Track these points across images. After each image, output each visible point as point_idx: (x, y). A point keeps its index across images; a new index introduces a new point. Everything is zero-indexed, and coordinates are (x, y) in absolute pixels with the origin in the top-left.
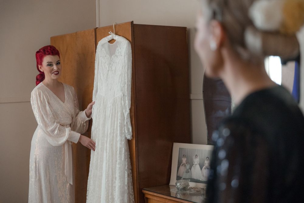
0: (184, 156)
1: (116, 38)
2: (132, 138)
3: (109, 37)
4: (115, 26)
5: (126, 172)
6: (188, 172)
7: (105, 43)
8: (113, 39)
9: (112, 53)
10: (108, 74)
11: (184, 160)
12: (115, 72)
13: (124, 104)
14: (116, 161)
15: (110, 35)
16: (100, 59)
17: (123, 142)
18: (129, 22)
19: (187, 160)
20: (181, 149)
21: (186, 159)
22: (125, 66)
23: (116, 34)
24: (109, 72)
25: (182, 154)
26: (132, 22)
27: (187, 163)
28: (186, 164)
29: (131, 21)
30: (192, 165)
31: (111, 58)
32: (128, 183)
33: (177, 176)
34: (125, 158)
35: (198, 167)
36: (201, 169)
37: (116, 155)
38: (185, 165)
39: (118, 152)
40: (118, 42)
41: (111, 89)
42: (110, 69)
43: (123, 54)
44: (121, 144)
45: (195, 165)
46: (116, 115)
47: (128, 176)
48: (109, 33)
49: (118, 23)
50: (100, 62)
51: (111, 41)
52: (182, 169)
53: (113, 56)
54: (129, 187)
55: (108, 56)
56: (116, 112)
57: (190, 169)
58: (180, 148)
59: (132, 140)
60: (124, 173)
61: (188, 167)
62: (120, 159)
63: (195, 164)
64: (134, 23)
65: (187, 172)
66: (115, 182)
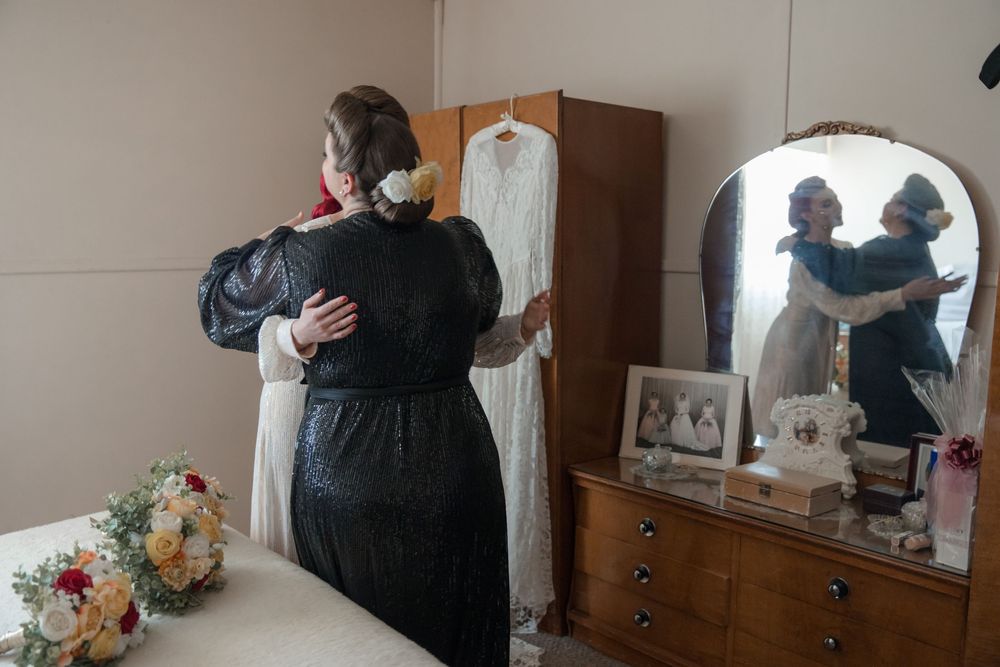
0: (654, 395)
1: (518, 128)
2: (551, 354)
3: (501, 127)
4: (516, 101)
5: (534, 430)
6: (664, 430)
7: (486, 142)
8: (509, 131)
9: (504, 162)
10: (495, 211)
11: (654, 404)
12: (514, 207)
13: (538, 279)
14: (514, 405)
15: (503, 120)
16: (475, 177)
17: (530, 365)
18: (553, 93)
19: (660, 404)
20: (646, 381)
21: (658, 402)
22: (542, 193)
23: (517, 118)
24: (499, 205)
25: (649, 388)
26: (560, 92)
27: (660, 411)
28: (658, 413)
29: (559, 89)
30: (671, 415)
31: (503, 174)
32: (539, 455)
33: (637, 438)
34: (533, 400)
35: (686, 420)
36: (694, 423)
37: (514, 390)
38: (656, 415)
39: (518, 385)
40: (521, 137)
41: (502, 244)
42: (501, 198)
43: (536, 165)
44: (525, 367)
45: (678, 416)
46: (515, 302)
47: (540, 437)
48: (502, 116)
49: (520, 95)
50: (476, 184)
51: (505, 136)
52: (648, 421)
53: (508, 170)
54: (540, 461)
55: (496, 169)
56: (516, 296)
57: (669, 422)
58: (644, 378)
59: (551, 358)
60: (531, 431)
61: (663, 418)
62: (523, 400)
63: (679, 413)
64: (565, 95)
65: (661, 429)
66: (509, 452)
